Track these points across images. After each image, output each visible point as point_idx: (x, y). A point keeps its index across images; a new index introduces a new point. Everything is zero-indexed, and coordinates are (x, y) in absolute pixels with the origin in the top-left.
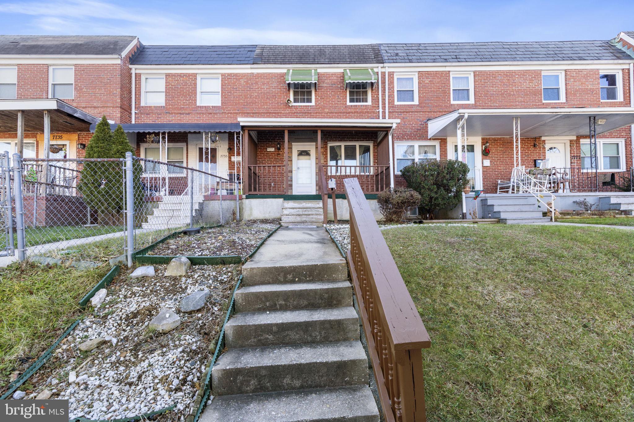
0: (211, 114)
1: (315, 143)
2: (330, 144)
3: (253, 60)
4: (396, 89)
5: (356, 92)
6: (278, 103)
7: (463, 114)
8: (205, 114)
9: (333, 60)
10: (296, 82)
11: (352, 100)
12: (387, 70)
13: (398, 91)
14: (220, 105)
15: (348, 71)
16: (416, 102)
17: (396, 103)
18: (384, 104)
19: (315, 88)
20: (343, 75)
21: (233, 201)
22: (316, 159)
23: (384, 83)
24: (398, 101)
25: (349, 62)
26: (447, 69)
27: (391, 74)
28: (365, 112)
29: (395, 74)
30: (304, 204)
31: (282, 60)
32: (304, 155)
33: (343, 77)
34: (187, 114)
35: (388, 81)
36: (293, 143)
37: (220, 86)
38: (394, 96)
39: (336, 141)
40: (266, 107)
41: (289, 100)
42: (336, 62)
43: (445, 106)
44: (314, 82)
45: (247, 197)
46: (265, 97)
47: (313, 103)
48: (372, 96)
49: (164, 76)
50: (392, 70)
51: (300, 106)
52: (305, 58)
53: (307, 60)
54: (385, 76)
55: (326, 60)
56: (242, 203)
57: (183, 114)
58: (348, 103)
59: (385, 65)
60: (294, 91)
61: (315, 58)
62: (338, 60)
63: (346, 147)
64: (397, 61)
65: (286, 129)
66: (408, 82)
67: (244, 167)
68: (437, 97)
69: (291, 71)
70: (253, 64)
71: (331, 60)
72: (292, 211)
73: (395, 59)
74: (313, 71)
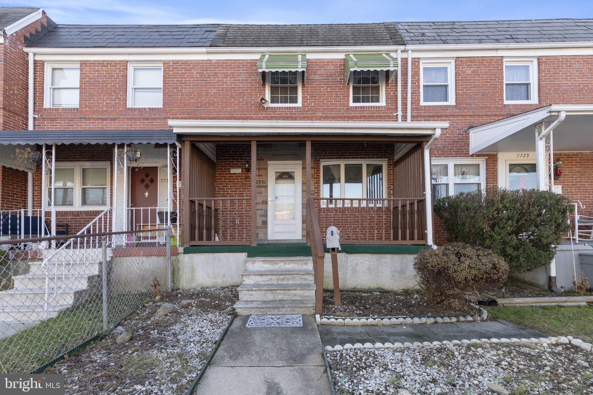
0: (147, 119)
1: (301, 162)
2: (324, 163)
3: (210, 42)
4: (422, 83)
5: (363, 88)
6: (247, 103)
7: (556, 114)
8: (139, 119)
9: (329, 41)
10: (274, 70)
11: (356, 100)
12: (410, 56)
13: (424, 86)
14: (160, 106)
15: (351, 56)
16: (452, 101)
17: (422, 103)
18: (405, 104)
19: (303, 82)
20: (345, 63)
21: (162, 258)
22: (303, 184)
23: (405, 74)
24: (424, 101)
25: (353, 44)
26: (500, 53)
27: (416, 62)
28: (377, 116)
29: (421, 62)
30: (282, 264)
31: (255, 42)
32: (286, 179)
33: (344, 65)
34: (111, 119)
35: (412, 71)
36: (268, 162)
37: (162, 79)
38: (419, 93)
39: (333, 158)
40: (229, 109)
41: (263, 99)
42: (334, 44)
43: (496, 107)
44: (300, 70)
45: (187, 251)
46: (228, 95)
47: (299, 104)
48: (387, 94)
49: (78, 66)
50: (417, 55)
51: (280, 108)
52: (288, 40)
53: (291, 42)
54: (407, 64)
55: (319, 41)
56: (178, 261)
57: (106, 119)
58: (352, 104)
59: (409, 47)
60: (272, 87)
61: (303, 39)
62: (337, 41)
63: (347, 167)
64: (425, 42)
65: (254, 139)
66: (439, 73)
67: (183, 202)
68: (483, 95)
69: (267, 56)
70: (210, 46)
71: (327, 41)
72: (260, 280)
73: (422, 39)
74: (300, 56)
